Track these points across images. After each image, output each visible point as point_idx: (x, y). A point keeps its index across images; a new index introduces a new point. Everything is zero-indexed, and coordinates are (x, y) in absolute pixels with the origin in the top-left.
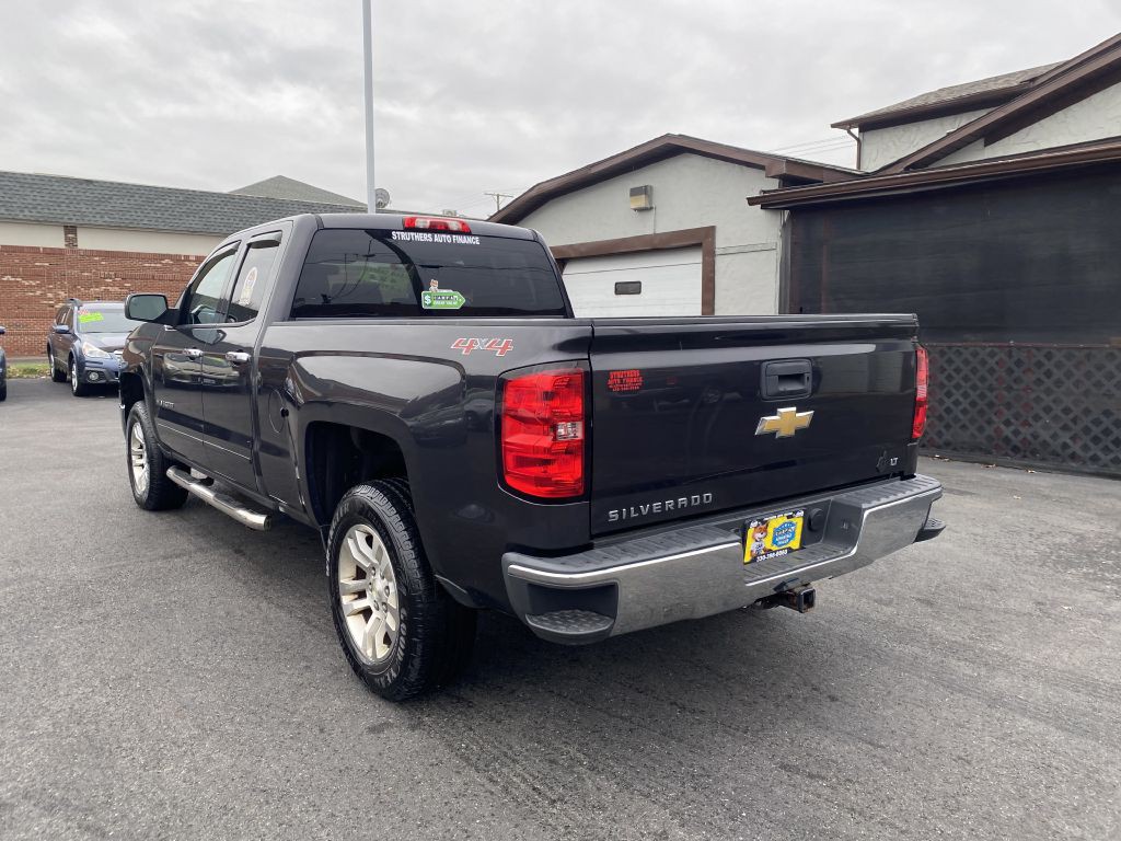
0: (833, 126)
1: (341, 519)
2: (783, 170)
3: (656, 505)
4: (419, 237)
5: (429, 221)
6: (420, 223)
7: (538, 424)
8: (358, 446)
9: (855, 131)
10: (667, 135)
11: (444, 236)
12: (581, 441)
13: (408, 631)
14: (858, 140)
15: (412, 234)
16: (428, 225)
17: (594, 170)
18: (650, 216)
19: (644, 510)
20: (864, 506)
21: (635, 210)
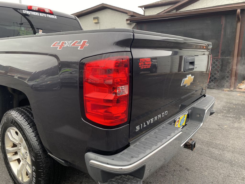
0: (139, 7)
1: (4, 124)
2: (132, 14)
3: (152, 120)
4: (34, 13)
5: (37, 8)
6: (33, 8)
7: (106, 87)
8: (11, 92)
9: (143, 8)
10: (103, 4)
11: (44, 14)
12: (127, 95)
13: (36, 175)
14: (144, 11)
15: (31, 12)
16: (37, 9)
17: (83, 12)
18: (99, 24)
19: (148, 123)
20: (205, 108)
21: (95, 23)
